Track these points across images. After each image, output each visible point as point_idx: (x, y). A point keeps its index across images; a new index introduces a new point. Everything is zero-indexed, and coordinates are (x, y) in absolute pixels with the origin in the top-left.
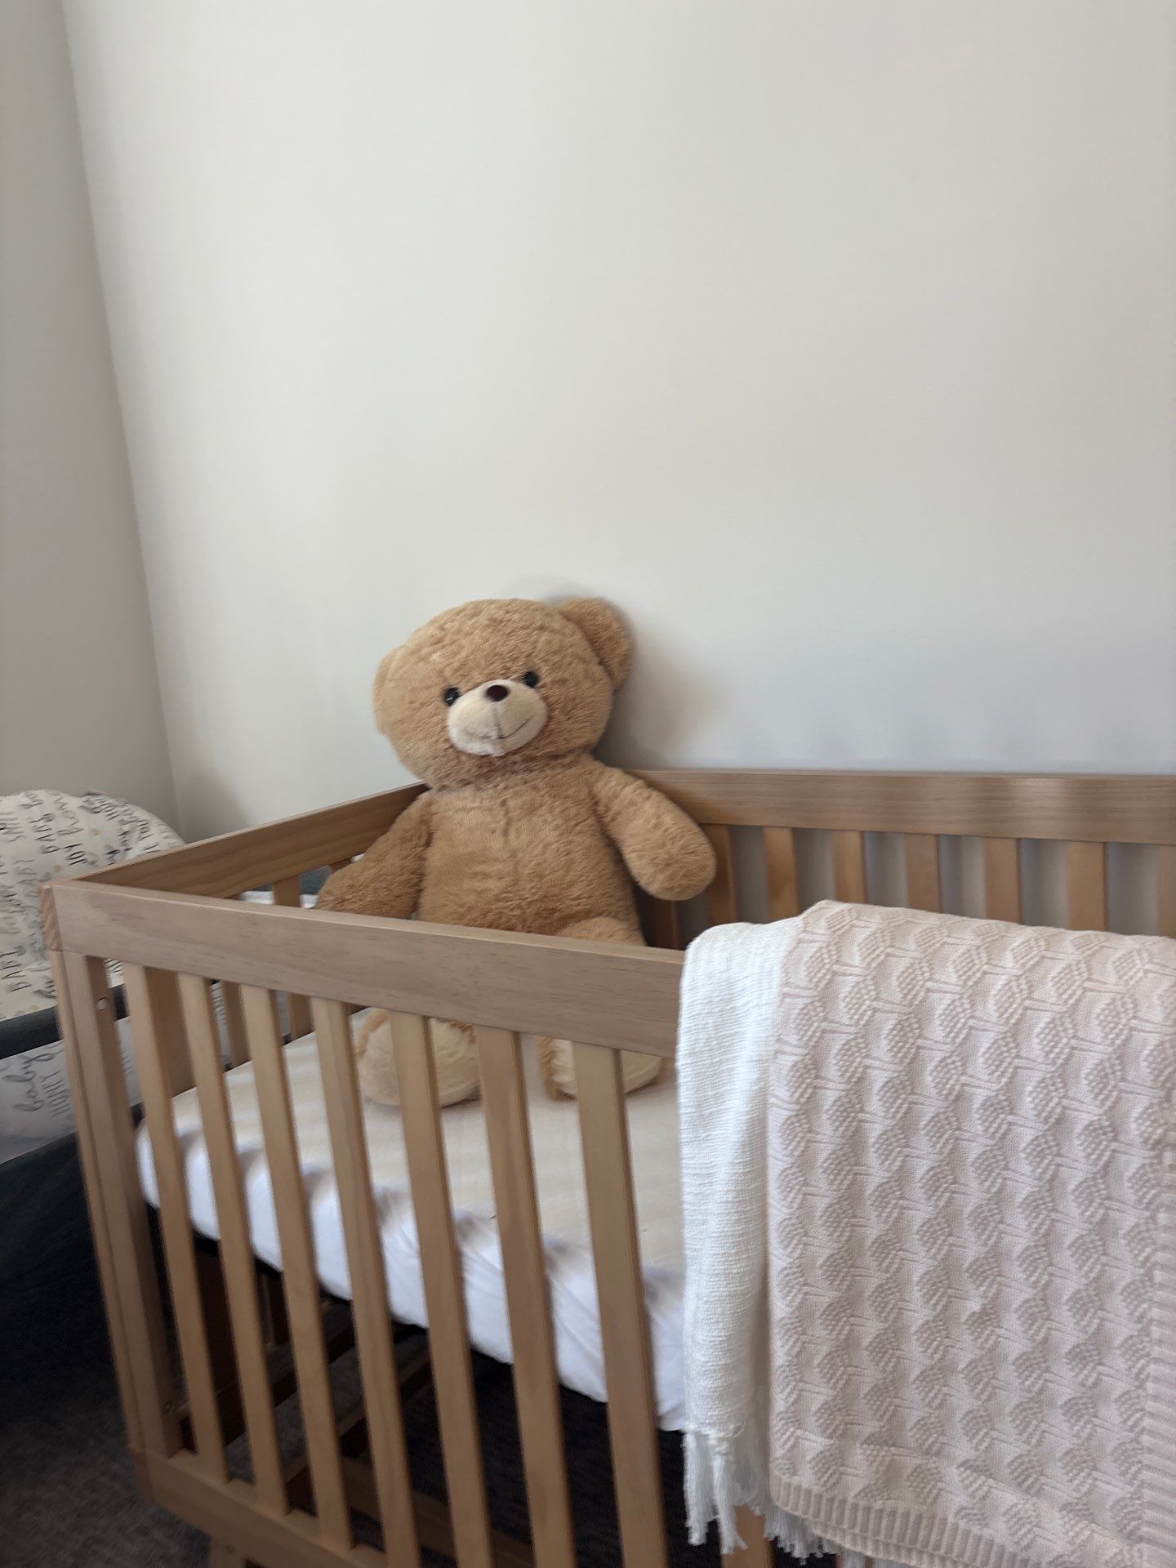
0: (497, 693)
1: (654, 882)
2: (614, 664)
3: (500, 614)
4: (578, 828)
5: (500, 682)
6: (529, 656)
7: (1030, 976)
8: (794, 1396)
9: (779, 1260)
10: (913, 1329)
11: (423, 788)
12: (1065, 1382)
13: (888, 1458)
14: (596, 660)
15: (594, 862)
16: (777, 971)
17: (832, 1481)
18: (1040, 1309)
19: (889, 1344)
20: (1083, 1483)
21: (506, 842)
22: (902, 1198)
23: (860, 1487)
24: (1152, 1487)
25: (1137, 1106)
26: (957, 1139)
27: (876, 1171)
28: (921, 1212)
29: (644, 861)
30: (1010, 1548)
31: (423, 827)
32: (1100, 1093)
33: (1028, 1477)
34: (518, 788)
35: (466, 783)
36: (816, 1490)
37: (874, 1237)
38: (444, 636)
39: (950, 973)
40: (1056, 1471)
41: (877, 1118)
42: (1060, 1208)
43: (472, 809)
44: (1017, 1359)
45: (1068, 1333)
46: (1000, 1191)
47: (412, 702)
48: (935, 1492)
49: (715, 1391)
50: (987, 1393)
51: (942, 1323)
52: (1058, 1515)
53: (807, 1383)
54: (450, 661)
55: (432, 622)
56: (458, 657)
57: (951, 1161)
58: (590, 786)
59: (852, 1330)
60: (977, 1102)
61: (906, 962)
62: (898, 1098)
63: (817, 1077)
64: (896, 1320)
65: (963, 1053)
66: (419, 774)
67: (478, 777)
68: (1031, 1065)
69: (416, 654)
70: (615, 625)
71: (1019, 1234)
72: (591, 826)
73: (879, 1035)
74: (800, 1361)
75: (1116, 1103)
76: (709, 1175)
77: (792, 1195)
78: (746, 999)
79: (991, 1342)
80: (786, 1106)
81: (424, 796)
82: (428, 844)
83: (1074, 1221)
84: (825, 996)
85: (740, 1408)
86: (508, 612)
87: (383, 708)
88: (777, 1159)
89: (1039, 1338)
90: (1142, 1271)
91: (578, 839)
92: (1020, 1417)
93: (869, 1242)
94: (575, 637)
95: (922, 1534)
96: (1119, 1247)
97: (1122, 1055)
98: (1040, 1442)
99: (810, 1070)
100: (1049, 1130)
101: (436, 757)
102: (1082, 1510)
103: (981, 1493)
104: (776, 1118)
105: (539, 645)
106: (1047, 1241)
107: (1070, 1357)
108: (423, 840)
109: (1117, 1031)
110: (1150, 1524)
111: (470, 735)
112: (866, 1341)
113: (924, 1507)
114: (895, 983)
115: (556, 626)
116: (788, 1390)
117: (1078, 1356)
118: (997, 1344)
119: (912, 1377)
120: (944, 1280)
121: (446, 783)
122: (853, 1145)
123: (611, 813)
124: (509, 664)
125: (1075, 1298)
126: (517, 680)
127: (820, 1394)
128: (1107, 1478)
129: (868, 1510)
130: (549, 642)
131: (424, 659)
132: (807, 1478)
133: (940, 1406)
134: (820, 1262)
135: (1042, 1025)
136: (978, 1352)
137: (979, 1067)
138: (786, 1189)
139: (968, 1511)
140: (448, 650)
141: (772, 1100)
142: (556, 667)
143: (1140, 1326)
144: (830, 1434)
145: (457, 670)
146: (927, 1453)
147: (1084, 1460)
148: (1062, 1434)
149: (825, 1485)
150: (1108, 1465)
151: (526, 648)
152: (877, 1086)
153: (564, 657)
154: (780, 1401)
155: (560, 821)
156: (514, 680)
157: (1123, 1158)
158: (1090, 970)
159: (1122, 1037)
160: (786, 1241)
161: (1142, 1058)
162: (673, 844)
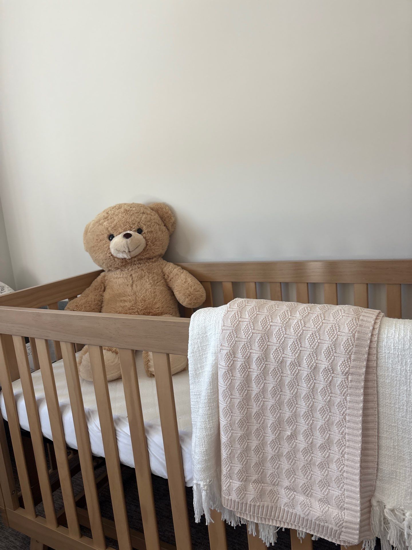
0: (127, 236)
1: (184, 302)
2: (170, 226)
3: (128, 208)
4: (158, 284)
5: (128, 232)
6: (139, 223)
7: (305, 319)
8: (229, 469)
9: (223, 422)
10: (269, 443)
11: (103, 271)
12: (318, 457)
13: (261, 488)
14: (163, 225)
15: (164, 295)
16: (221, 322)
17: (242, 497)
18: (310, 432)
19: (260, 448)
20: (325, 491)
21: (132, 289)
22: (264, 398)
23: (252, 498)
24: (348, 490)
25: (340, 362)
26: (281, 376)
27: (255, 389)
28: (270, 402)
29: (181, 294)
30: (302, 516)
31: (102, 285)
32: (328, 357)
33: (307, 491)
34: (136, 270)
35: (118, 269)
36: (237, 500)
37: (254, 412)
38: (109, 216)
39: (278, 320)
40: (316, 488)
41: (255, 370)
42: (316, 398)
43: (120, 278)
44: (302, 450)
45: (319, 440)
46: (296, 393)
47: (97, 240)
48: (277, 498)
49: (202, 469)
50: (293, 463)
51: (278, 439)
52: (317, 503)
53: (233, 463)
54: (110, 225)
55: (104, 211)
56: (113, 223)
57: (280, 384)
58: (162, 269)
59: (248, 444)
60: (288, 364)
61: (263, 316)
62: (262, 363)
63: (234, 357)
64: (263, 440)
65: (283, 347)
66: (101, 266)
67: (121, 266)
68: (306, 349)
69: (98, 222)
70: (170, 212)
71: (303, 407)
72: (163, 283)
73: (255, 342)
74: (231, 457)
75: (333, 361)
76: (199, 395)
77: (227, 399)
78: (211, 332)
79: (294, 445)
80: (224, 368)
81: (102, 274)
82: (104, 291)
83: (320, 401)
84: (237, 329)
85: (211, 474)
86: (131, 207)
87: (87, 242)
88: (221, 387)
89: (309, 443)
90: (342, 417)
91: (157, 288)
92: (304, 470)
93: (254, 413)
94: (155, 216)
95: (273, 513)
96: (335, 409)
97: (335, 344)
98: (310, 479)
99: (232, 355)
100: (312, 371)
101: (106, 260)
102: (325, 501)
103: (292, 497)
104: (221, 372)
105: (142, 219)
106: (312, 409)
107: (320, 448)
108: (103, 288)
109: (333, 336)
110: (347, 503)
111: (118, 251)
112: (253, 448)
113: (273, 504)
114: (260, 324)
115: (149, 212)
116: (227, 467)
117: (323, 447)
118: (296, 445)
119: (268, 459)
120: (279, 425)
121: (110, 269)
122: (247, 380)
123: (169, 278)
124: (132, 226)
125: (321, 427)
126: (135, 231)
127: (238, 467)
128: (333, 489)
129: (255, 506)
130: (146, 218)
131: (101, 224)
132: (234, 496)
133: (278, 468)
134: (237, 422)
135: (309, 335)
136: (289, 449)
137: (288, 352)
138: (225, 396)
139: (288, 504)
140: (110, 221)
141: (220, 366)
142: (149, 226)
143: (342, 436)
144: (241, 480)
145: (113, 228)
146: (274, 485)
147: (325, 483)
148: (318, 475)
149: (240, 498)
150: (333, 484)
151: (138, 220)
152: (254, 359)
153: (151, 223)
154: (224, 470)
155: (152, 281)
156: (133, 231)
157: (335, 379)
158: (324, 316)
159: (335, 338)
160: (225, 416)
161: (342, 345)
162: (191, 288)
